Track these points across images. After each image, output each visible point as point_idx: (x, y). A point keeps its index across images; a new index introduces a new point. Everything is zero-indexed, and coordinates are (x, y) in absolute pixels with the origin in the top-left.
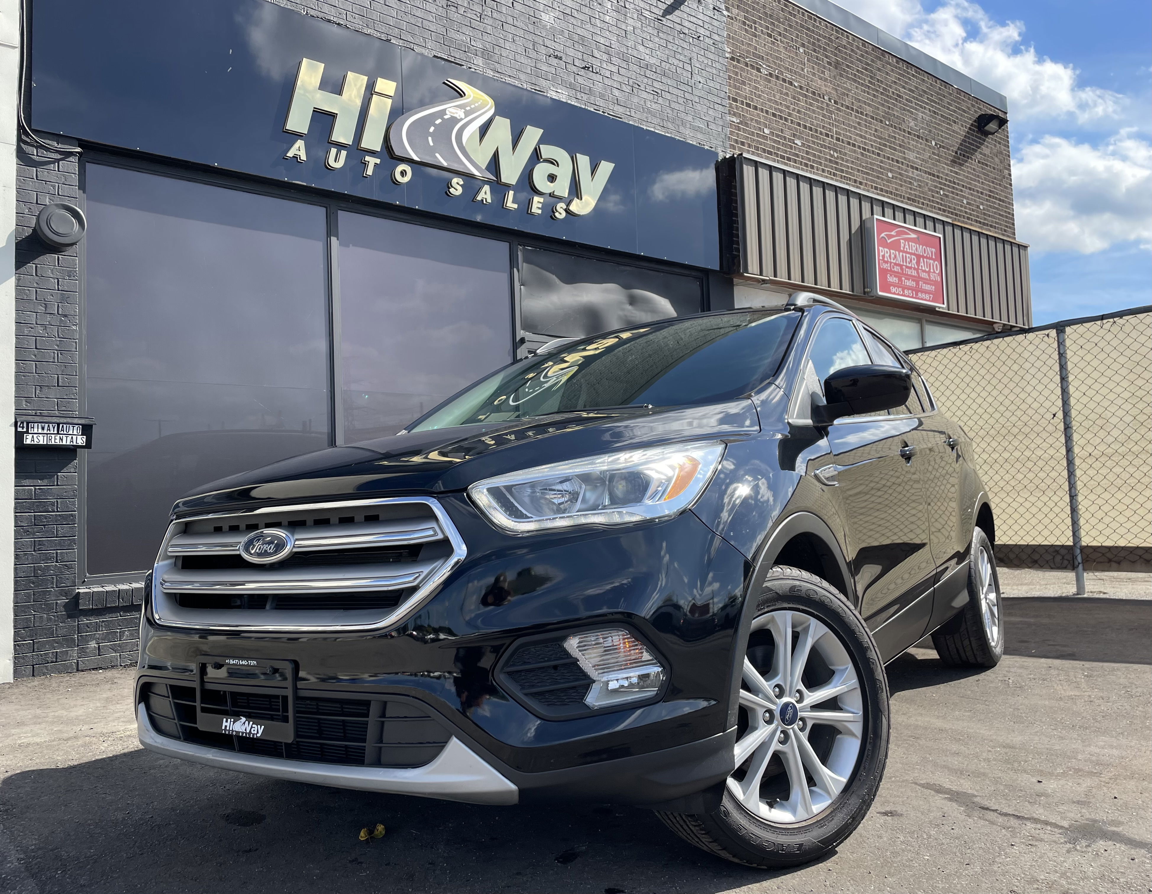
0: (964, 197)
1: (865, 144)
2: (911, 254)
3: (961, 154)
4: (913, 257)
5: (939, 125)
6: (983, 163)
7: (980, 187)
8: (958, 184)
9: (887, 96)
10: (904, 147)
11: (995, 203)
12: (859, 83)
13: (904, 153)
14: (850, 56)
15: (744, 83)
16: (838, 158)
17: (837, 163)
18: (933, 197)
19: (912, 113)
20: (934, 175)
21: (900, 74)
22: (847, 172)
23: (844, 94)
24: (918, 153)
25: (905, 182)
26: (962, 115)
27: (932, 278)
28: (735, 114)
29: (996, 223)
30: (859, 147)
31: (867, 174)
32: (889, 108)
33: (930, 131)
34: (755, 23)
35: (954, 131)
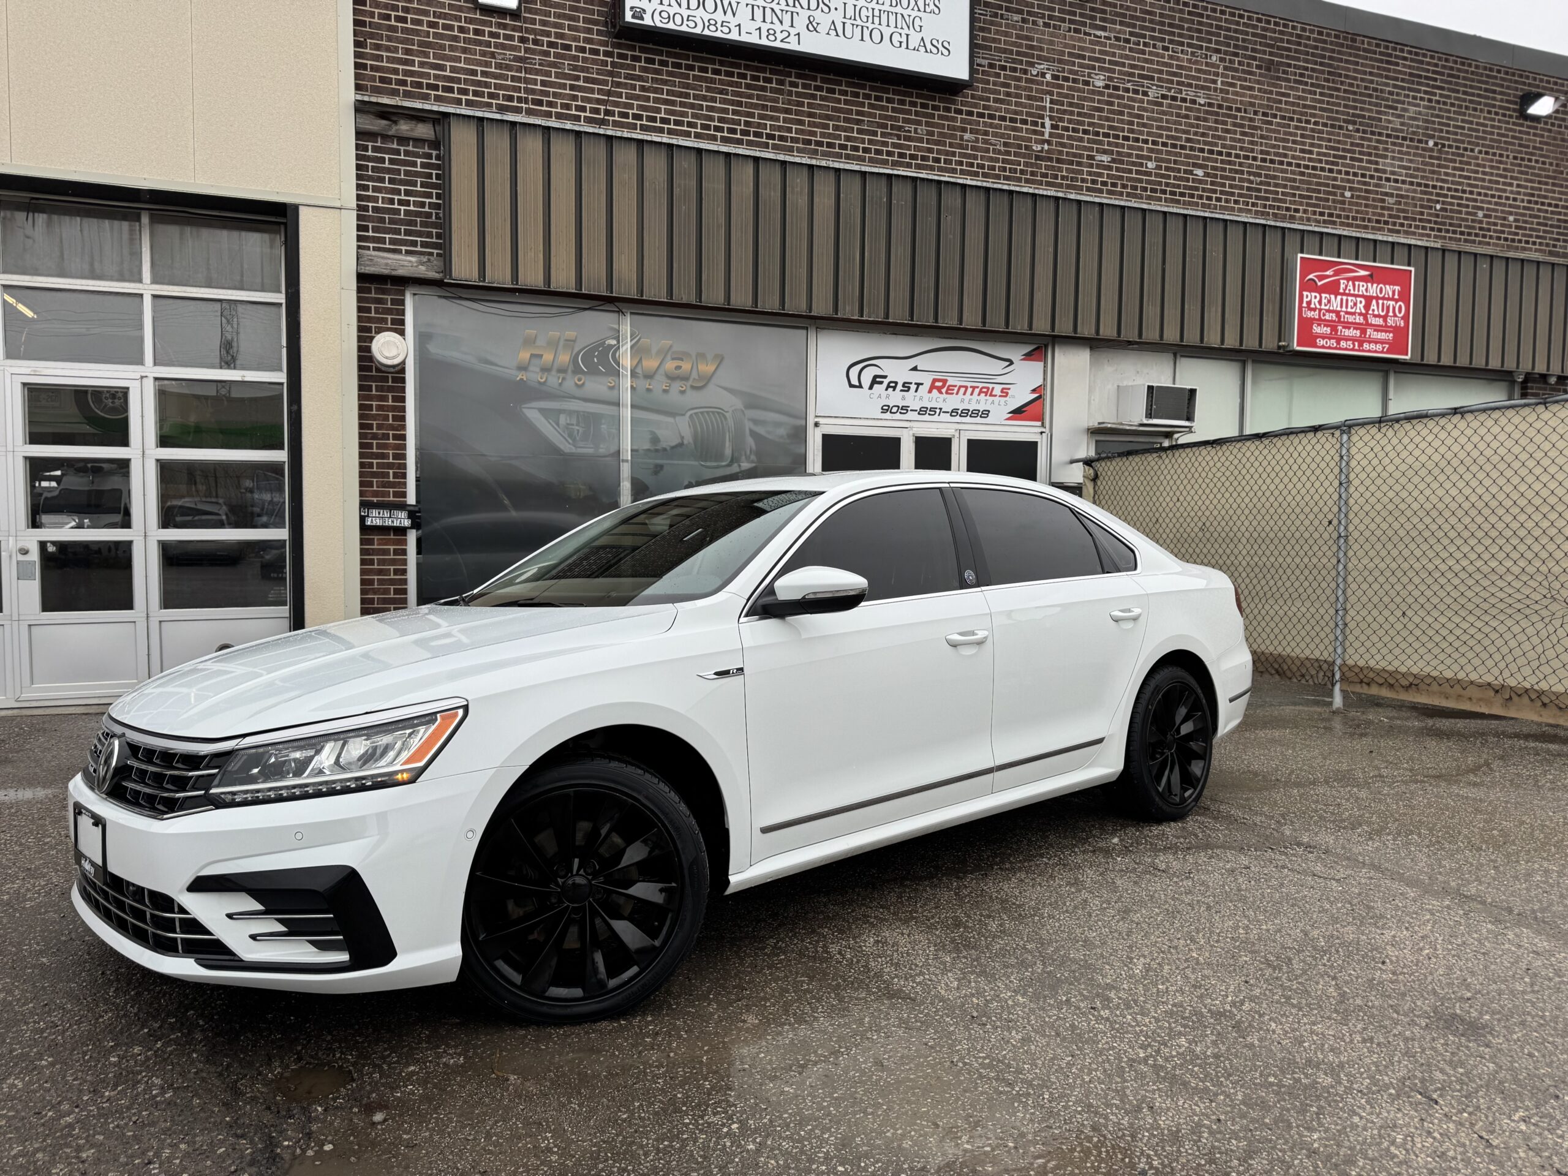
0: (1482, 209)
1: (1310, 160)
2: (1356, 296)
3: (1480, 152)
4: (1359, 299)
5: (1442, 117)
6: (1522, 159)
7: (1512, 192)
8: (1471, 193)
9: (1355, 93)
10: (1377, 155)
11: (1539, 210)
12: (1306, 84)
13: (1377, 163)
14: (1296, 51)
15: (1122, 113)
16: (1261, 183)
17: (1259, 190)
18: (1422, 213)
19: (1396, 109)
20: (1426, 186)
21: (1381, 61)
22: (1274, 200)
23: (1280, 102)
24: (1401, 160)
25: (1374, 200)
26: (1487, 98)
27: (1390, 322)
28: (1105, 152)
29: (1538, 237)
30: (1299, 165)
31: (1310, 198)
32: (1355, 108)
33: (1427, 128)
34: (1144, 37)
35: (1471, 123)
